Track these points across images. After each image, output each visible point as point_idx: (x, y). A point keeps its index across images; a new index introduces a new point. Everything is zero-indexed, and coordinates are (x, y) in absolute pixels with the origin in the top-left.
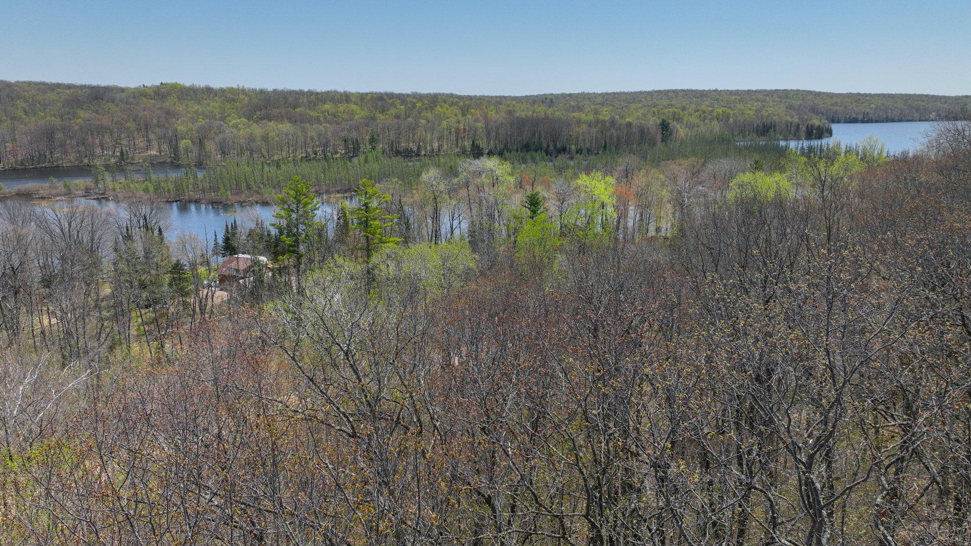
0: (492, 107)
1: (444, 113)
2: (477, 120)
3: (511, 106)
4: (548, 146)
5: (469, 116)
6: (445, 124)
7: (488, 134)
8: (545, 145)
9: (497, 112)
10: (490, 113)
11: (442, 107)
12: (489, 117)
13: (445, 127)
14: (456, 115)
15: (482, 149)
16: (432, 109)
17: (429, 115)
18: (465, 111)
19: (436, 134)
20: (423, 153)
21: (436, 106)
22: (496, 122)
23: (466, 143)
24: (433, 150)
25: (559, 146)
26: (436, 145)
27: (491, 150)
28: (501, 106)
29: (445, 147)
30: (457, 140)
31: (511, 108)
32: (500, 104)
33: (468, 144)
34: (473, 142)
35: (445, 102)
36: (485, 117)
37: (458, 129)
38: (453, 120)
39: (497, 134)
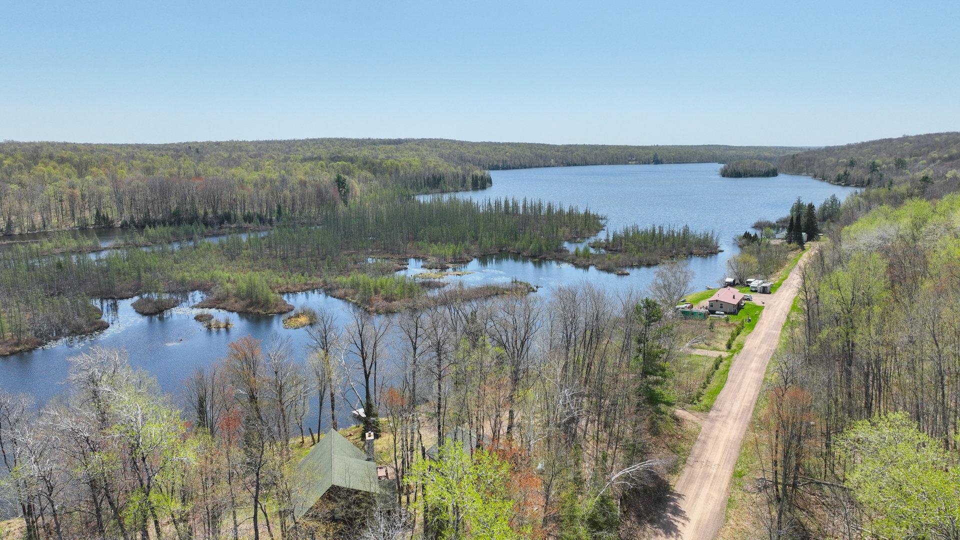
0: (122, 163)
1: (50, 174)
2: (100, 183)
3: (149, 160)
4: (206, 213)
5: (89, 178)
6: (50, 189)
7: (120, 201)
8: (201, 212)
9: (129, 169)
10: (120, 171)
11: (46, 165)
12: (119, 176)
13: (52, 193)
14: (69, 176)
15: (112, 222)
16: (29, 167)
17: (25, 177)
18: (82, 169)
19: (38, 204)
20: (17, 231)
21: (36, 163)
22: (129, 184)
23: (87, 214)
24: (34, 226)
25: (220, 212)
26: (38, 219)
27: (126, 222)
28: (134, 162)
29: (54, 221)
30: (73, 211)
31: (148, 164)
32: (133, 157)
33: (89, 216)
34: (98, 213)
35: (51, 157)
36: (114, 179)
37: (72, 196)
38: (64, 183)
39: (132, 199)
